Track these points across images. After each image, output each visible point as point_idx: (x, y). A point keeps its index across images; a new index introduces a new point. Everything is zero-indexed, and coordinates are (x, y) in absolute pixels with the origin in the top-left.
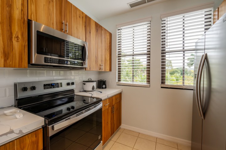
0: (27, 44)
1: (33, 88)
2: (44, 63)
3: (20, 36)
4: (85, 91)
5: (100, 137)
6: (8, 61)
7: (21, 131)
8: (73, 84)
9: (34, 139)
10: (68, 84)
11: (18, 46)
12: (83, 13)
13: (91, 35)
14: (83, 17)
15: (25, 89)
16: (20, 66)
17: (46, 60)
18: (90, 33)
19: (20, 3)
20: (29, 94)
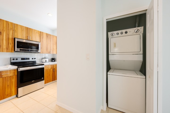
0: (14, 45)
1: (17, 59)
2: (19, 51)
3: (11, 43)
4: (42, 62)
5: (43, 78)
6: (8, 50)
7: (10, 68)
8: (35, 59)
9: (14, 71)
10: (33, 59)
11: (11, 46)
12: (38, 31)
13: (43, 39)
14: (38, 33)
15: (14, 59)
16: (11, 52)
17: (20, 50)
18: (43, 38)
19: (12, 33)
20: (15, 61)
